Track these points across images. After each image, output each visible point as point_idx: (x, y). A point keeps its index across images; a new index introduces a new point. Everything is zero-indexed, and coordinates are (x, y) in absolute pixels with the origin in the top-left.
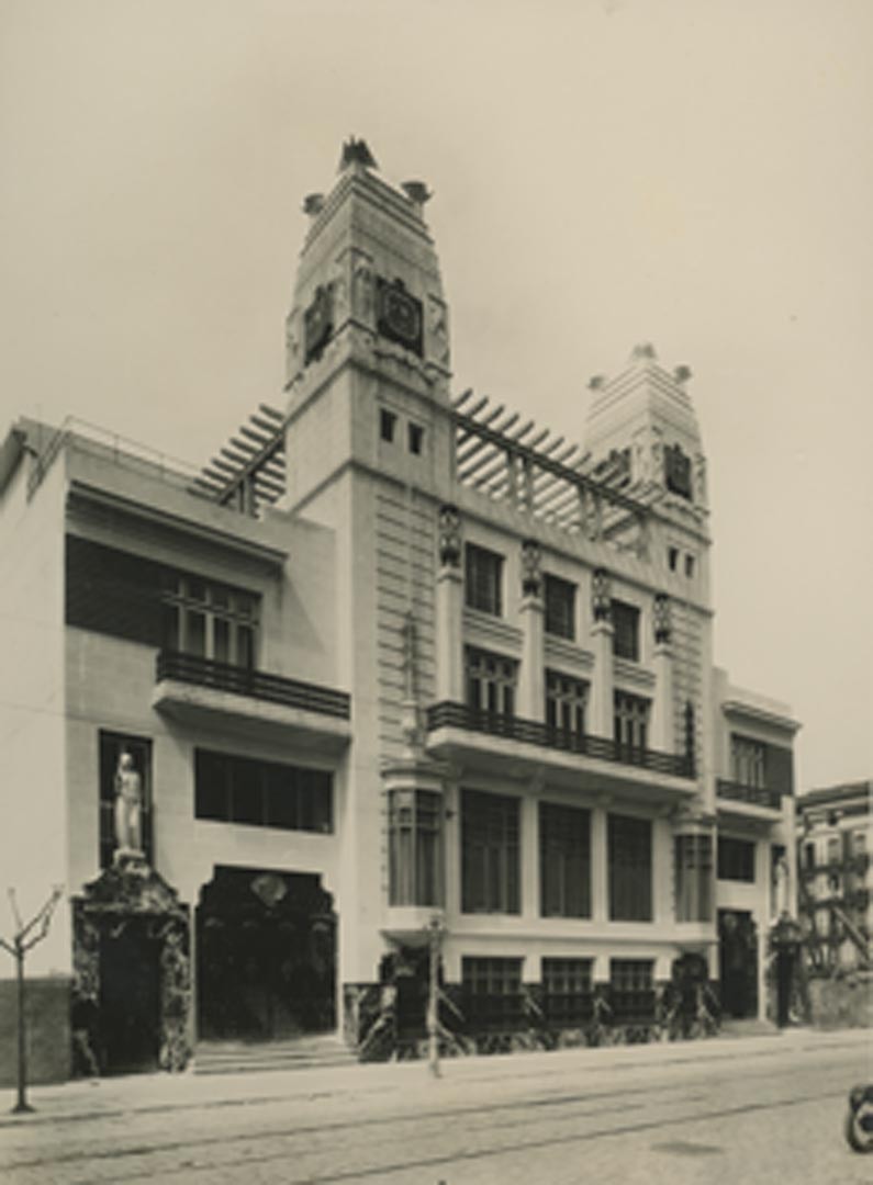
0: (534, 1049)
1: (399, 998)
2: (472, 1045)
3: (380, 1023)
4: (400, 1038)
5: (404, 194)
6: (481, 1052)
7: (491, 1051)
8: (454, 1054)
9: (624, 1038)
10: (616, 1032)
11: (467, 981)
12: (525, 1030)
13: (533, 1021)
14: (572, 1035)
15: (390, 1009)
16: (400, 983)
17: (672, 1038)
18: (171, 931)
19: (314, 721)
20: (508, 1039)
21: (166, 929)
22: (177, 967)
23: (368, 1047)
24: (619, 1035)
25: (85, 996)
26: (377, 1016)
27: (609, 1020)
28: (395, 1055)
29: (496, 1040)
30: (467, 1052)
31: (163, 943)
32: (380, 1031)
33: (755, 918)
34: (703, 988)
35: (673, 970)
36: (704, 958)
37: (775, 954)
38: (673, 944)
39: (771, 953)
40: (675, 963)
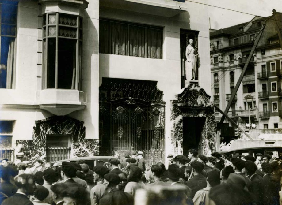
33: (159, 87)
34: (76, 146)
35: (37, 130)
36: (80, 120)
37: (180, 117)
38: (36, 108)
39: (176, 116)
40: (38, 123)
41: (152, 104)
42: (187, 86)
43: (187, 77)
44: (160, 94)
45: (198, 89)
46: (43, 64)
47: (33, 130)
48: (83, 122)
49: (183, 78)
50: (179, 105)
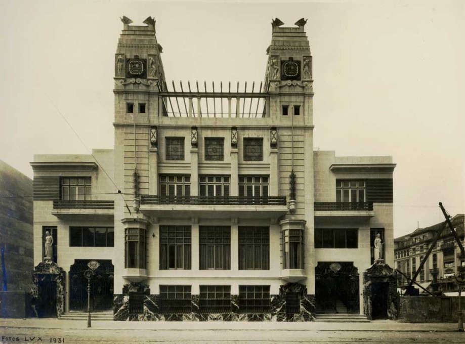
0: (194, 320)
1: (130, 300)
2: (163, 317)
3: (122, 308)
4: (130, 313)
5: (146, 25)
6: (166, 320)
7: (172, 320)
8: (154, 320)
9: (247, 318)
10: (242, 315)
11: (161, 294)
12: (189, 313)
13: (195, 310)
14: (215, 316)
15: (126, 303)
16: (131, 294)
17: (279, 320)
18: (57, 279)
19: (100, 212)
20: (181, 316)
21: (56, 278)
22: (59, 289)
23: (117, 315)
24: (244, 317)
25: (35, 296)
26: (121, 305)
27: (238, 311)
28: (128, 318)
29: (174, 316)
30: (160, 319)
31: (56, 282)
32: (123, 310)
33: (355, 265)
34: (302, 299)
35: (281, 290)
36: (304, 285)
37: (370, 282)
38: (280, 279)
39: (367, 282)
40: (282, 287)
41: (350, 275)
42: (375, 263)
43: (375, 258)
44: (356, 269)
45: (384, 265)
46: (283, 257)
47: (279, 290)
48: (305, 286)
49: (373, 259)
50: (368, 275)
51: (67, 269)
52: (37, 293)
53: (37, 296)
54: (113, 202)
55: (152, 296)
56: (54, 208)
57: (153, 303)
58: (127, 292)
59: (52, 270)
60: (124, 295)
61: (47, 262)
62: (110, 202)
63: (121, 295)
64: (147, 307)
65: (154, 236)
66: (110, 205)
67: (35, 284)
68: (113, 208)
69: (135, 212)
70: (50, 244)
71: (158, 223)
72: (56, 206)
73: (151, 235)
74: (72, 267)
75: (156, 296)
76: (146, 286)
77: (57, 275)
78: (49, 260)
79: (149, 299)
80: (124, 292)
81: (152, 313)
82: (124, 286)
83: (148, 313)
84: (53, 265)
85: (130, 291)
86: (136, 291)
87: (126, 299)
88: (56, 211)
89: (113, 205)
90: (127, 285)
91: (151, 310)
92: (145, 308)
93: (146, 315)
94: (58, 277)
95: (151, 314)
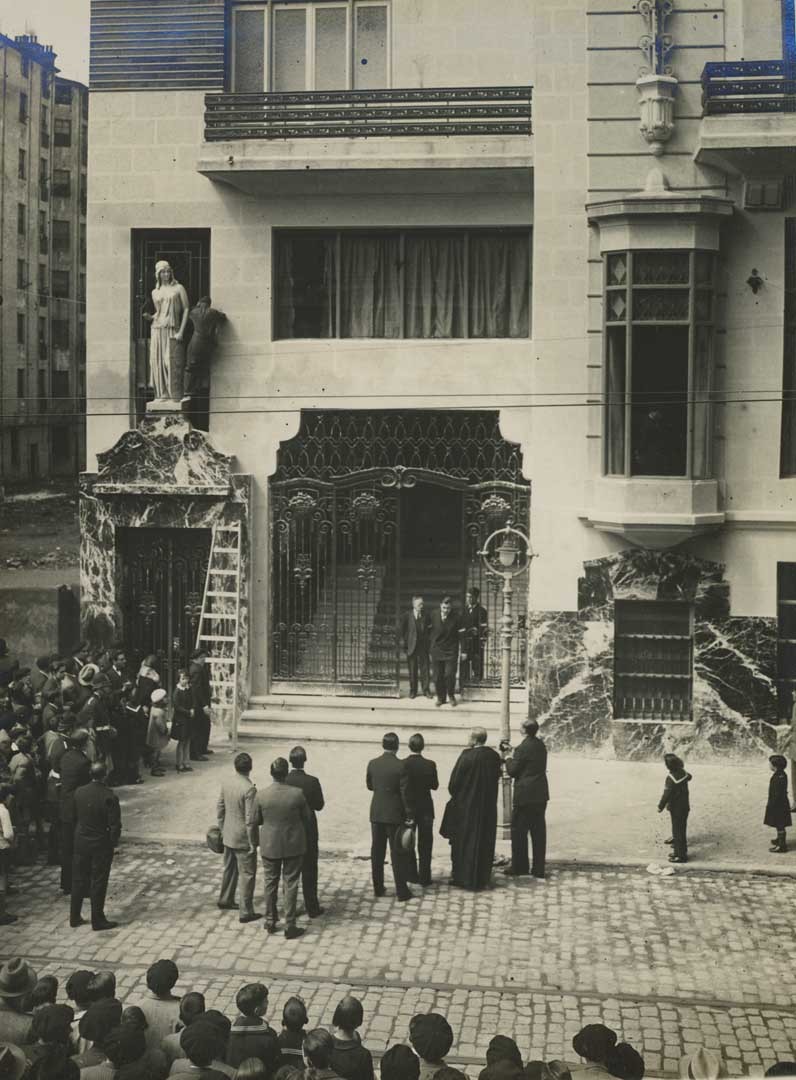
1: (619, 642)
4: (617, 714)
15: (598, 660)
18: (217, 518)
19: (454, 151)
23: (546, 727)
25: (97, 610)
26: (571, 671)
28: (611, 747)
31: (205, 535)
51: (262, 465)
52: (112, 596)
53: (108, 610)
54: (525, 92)
55: (740, 623)
56: (209, 137)
57: (748, 663)
58: (601, 602)
59: (187, 474)
60: (586, 617)
61: (160, 428)
62: (506, 92)
63: (569, 615)
64: (714, 684)
65: (756, 284)
66: (506, 112)
67: (98, 544)
68: (526, 130)
69: (654, 147)
70: (175, 329)
71: (782, 210)
72: (218, 128)
73: (740, 282)
74: (288, 453)
75: (759, 625)
76: (711, 566)
77: (216, 499)
78: (171, 418)
79: (723, 641)
80: (583, 601)
81: (742, 721)
82: (588, 569)
83: (718, 719)
84: (194, 442)
85: (620, 594)
86: (651, 595)
87: (599, 635)
88: (219, 156)
89: (526, 111)
90: (606, 564)
91: (732, 706)
92: (701, 689)
93: (711, 729)
94: (220, 507)
95: (732, 724)
